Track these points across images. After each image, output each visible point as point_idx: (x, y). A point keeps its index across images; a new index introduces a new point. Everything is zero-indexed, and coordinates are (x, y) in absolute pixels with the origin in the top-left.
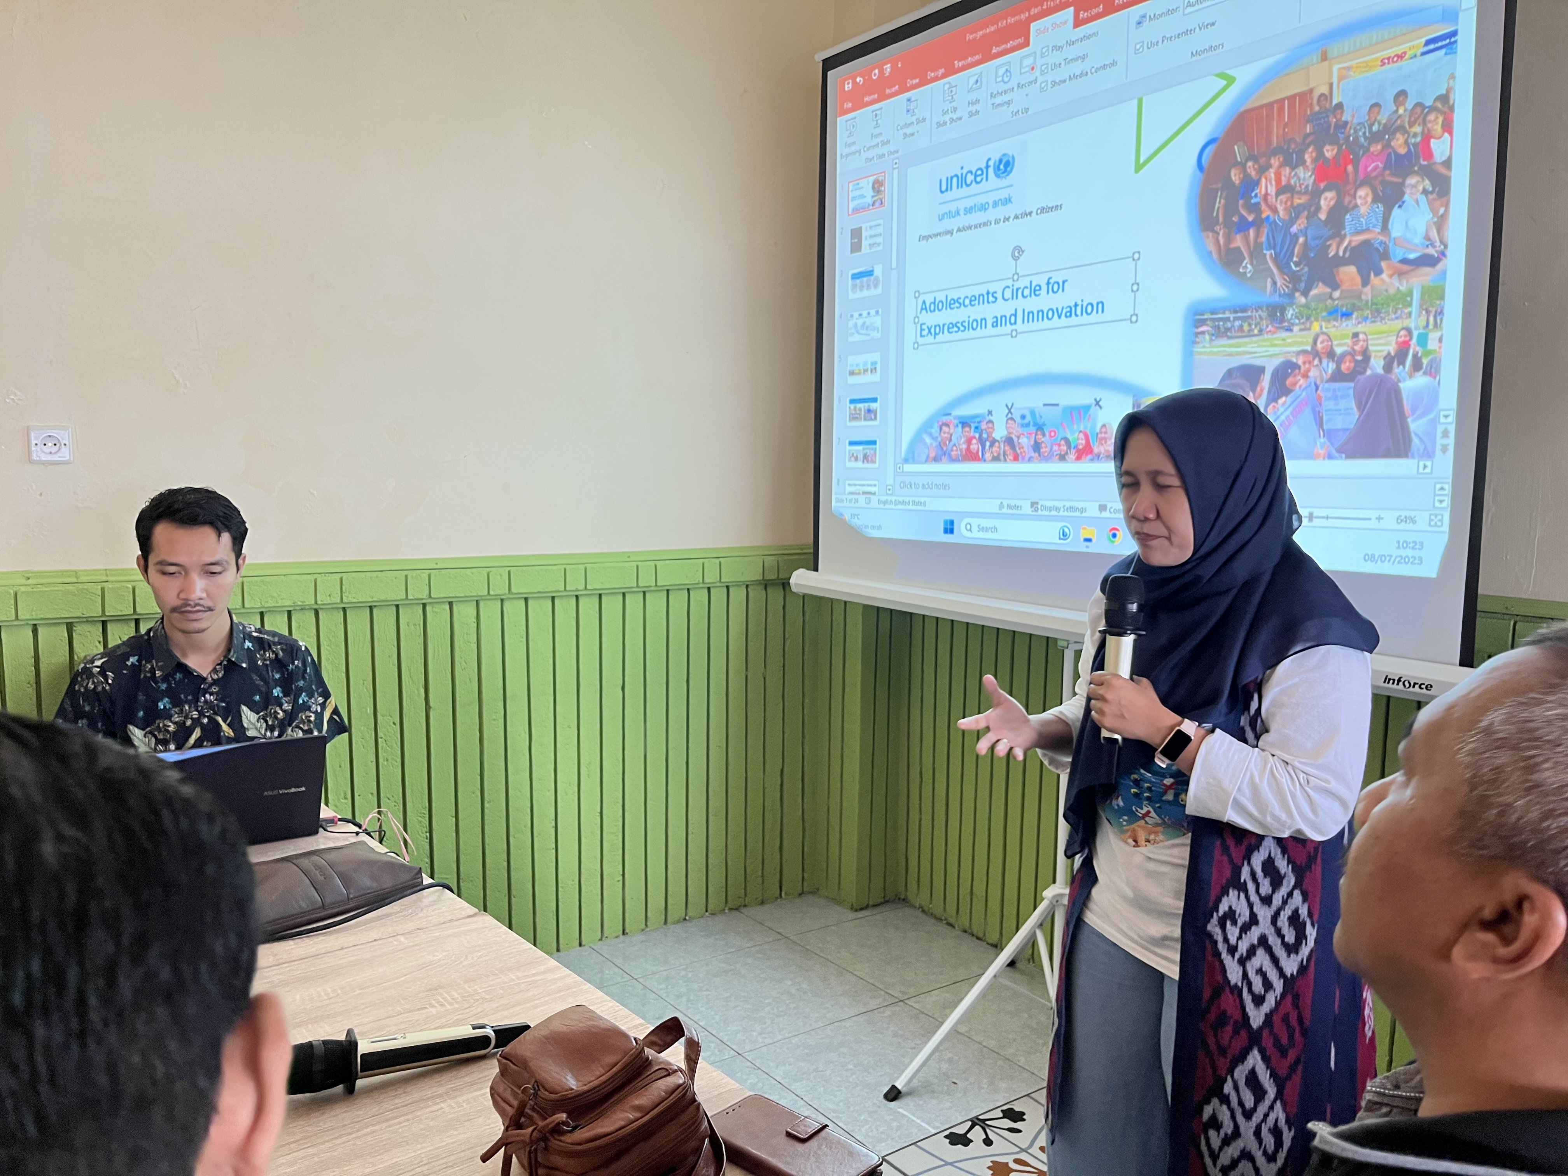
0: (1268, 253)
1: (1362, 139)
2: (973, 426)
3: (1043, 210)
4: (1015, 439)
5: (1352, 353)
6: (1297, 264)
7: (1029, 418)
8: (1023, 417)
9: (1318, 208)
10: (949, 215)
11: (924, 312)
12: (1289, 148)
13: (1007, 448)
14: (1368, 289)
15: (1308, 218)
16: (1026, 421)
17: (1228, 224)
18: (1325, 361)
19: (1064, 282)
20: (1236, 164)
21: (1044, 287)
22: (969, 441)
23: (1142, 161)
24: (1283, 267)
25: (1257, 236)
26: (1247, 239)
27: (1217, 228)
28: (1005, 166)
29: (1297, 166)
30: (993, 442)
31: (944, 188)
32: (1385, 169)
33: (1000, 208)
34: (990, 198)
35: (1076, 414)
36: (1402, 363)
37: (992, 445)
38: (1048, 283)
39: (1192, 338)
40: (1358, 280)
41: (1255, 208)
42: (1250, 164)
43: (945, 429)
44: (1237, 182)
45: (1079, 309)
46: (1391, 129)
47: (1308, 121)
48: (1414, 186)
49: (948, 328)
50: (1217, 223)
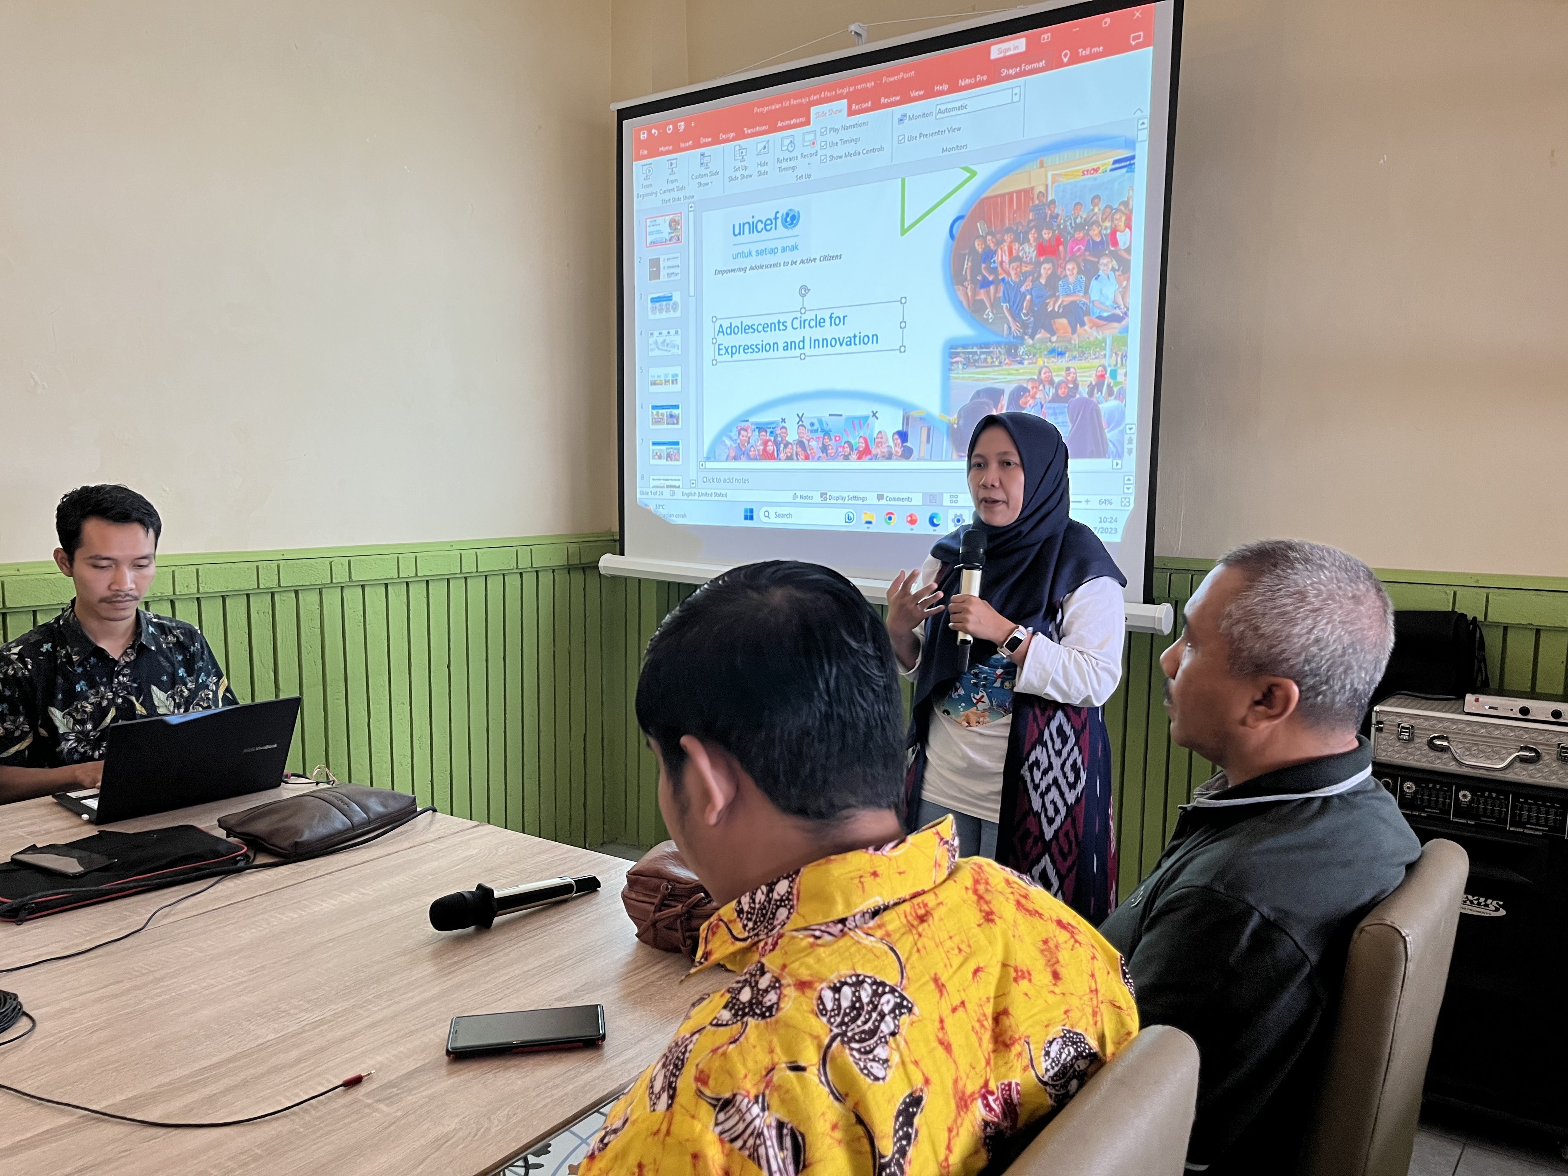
0: (1004, 305)
1: (1069, 228)
2: (769, 431)
3: (827, 258)
4: (806, 442)
5: (1066, 382)
6: (1026, 315)
7: (817, 426)
8: (812, 424)
9: (1040, 275)
10: (741, 254)
11: (721, 334)
12: (1017, 229)
13: (799, 449)
14: (1075, 336)
15: (1032, 281)
16: (815, 428)
17: (973, 281)
18: (1047, 387)
19: (844, 317)
20: (979, 236)
21: (828, 320)
22: (765, 443)
23: (906, 227)
24: (1016, 317)
25: (996, 292)
26: (988, 293)
27: (966, 284)
28: (791, 219)
29: (1023, 243)
30: (787, 445)
31: (737, 232)
32: (1085, 250)
33: (788, 253)
34: (779, 244)
35: (856, 422)
36: (1100, 390)
37: (786, 446)
38: (831, 318)
39: (948, 368)
40: (1069, 329)
41: (994, 271)
42: (989, 237)
43: (743, 432)
44: (980, 250)
45: (857, 339)
46: (1089, 223)
47: (1030, 211)
48: (1106, 265)
49: (744, 349)
50: (966, 280)
